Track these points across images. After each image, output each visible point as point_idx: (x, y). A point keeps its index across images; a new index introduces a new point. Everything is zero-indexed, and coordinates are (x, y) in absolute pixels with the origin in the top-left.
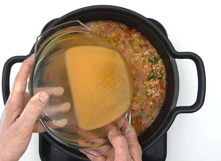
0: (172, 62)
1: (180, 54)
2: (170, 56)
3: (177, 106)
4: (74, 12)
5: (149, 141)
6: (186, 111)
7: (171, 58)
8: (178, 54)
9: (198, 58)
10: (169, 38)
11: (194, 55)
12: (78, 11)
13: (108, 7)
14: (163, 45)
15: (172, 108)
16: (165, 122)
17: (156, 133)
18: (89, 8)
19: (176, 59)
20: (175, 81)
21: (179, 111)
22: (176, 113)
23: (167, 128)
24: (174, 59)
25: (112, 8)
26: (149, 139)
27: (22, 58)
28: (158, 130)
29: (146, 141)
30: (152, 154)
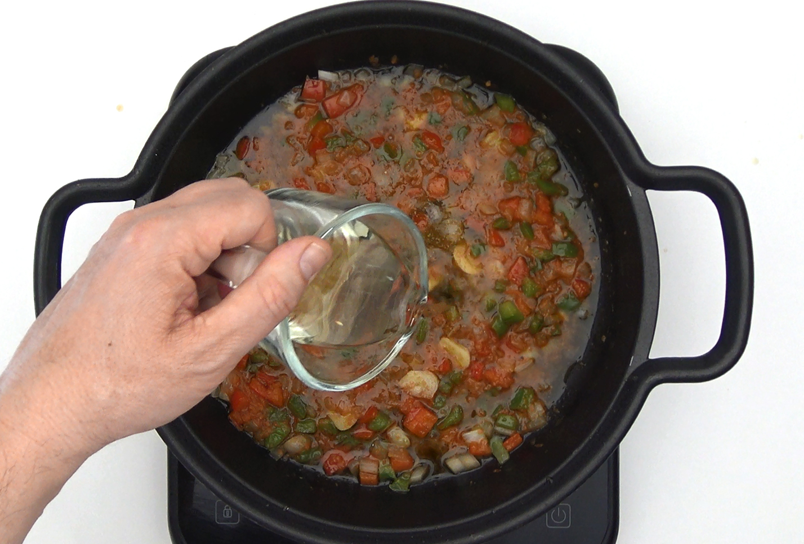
0: (636, 204)
1: (662, 174)
2: (626, 180)
3: (650, 357)
5: (551, 481)
6: (684, 374)
7: (632, 189)
8: (657, 173)
9: (721, 183)
10: (621, 114)
11: (713, 177)
15: (634, 363)
16: (609, 414)
17: (579, 453)
19: (650, 193)
21: (659, 376)
22: (647, 382)
23: (617, 434)
24: (639, 190)
25: (425, 8)
26: (552, 475)
27: (104, 186)
28: (586, 441)
29: (544, 481)
30: (566, 523)
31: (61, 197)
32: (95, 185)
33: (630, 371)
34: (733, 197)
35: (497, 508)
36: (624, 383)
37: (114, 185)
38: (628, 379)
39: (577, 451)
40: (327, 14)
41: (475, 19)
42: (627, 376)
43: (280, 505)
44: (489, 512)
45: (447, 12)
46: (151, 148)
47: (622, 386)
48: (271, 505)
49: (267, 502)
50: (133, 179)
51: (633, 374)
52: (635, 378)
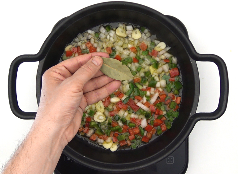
0: (193, 65)
1: (201, 56)
2: (190, 57)
3: (197, 112)
4: (88, 9)
5: (165, 150)
6: (207, 118)
7: (192, 61)
8: (200, 56)
9: (219, 59)
10: (190, 38)
11: (216, 57)
12: (92, 7)
13: (125, 4)
14: (183, 46)
15: (191, 114)
16: (183, 130)
17: (174, 141)
18: (104, 4)
19: (197, 62)
20: (196, 85)
21: (199, 118)
22: (195, 120)
24: (194, 61)
25: (129, 4)
26: (166, 148)
27: (30, 57)
28: (176, 138)
29: (163, 150)
30: (172, 162)
31: (17, 60)
32: (27, 56)
33: (190, 116)
34: (223, 64)
35: (149, 158)
36: (188, 120)
37: (33, 56)
38: (190, 119)
39: (173, 141)
40: (99, 5)
41: (145, 8)
42: (189, 118)
43: (82, 155)
44: (146, 159)
45: (136, 5)
46: (45, 46)
47: (188, 121)
48: (79, 155)
49: (78, 154)
50: (39, 55)
51: (191, 117)
52: (192, 119)
